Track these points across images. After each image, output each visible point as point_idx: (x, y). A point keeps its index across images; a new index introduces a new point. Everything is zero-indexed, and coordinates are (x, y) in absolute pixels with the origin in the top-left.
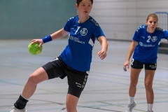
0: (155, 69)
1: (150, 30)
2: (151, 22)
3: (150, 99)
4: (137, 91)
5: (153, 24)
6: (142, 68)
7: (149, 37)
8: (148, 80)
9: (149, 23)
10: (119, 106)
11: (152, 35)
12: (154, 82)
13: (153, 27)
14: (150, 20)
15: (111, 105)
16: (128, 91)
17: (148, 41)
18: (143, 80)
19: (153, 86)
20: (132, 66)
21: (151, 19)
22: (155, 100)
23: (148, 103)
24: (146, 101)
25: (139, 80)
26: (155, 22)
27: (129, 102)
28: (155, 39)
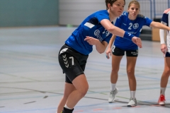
0: (137, 56)
1: (132, 17)
2: (133, 9)
3: (133, 86)
4: (119, 78)
5: (135, 10)
6: (124, 54)
7: (131, 24)
8: (130, 67)
9: (130, 10)
10: (101, 93)
11: (134, 22)
12: (136, 69)
13: (135, 14)
14: (132, 7)
15: (94, 92)
16: (109, 79)
17: (129, 28)
18: (125, 67)
19: (136, 73)
20: (113, 53)
21: (133, 5)
22: (137, 87)
23: (131, 90)
24: (129, 88)
25: (120, 67)
26: (137, 9)
27: (111, 89)
28: (136, 26)
